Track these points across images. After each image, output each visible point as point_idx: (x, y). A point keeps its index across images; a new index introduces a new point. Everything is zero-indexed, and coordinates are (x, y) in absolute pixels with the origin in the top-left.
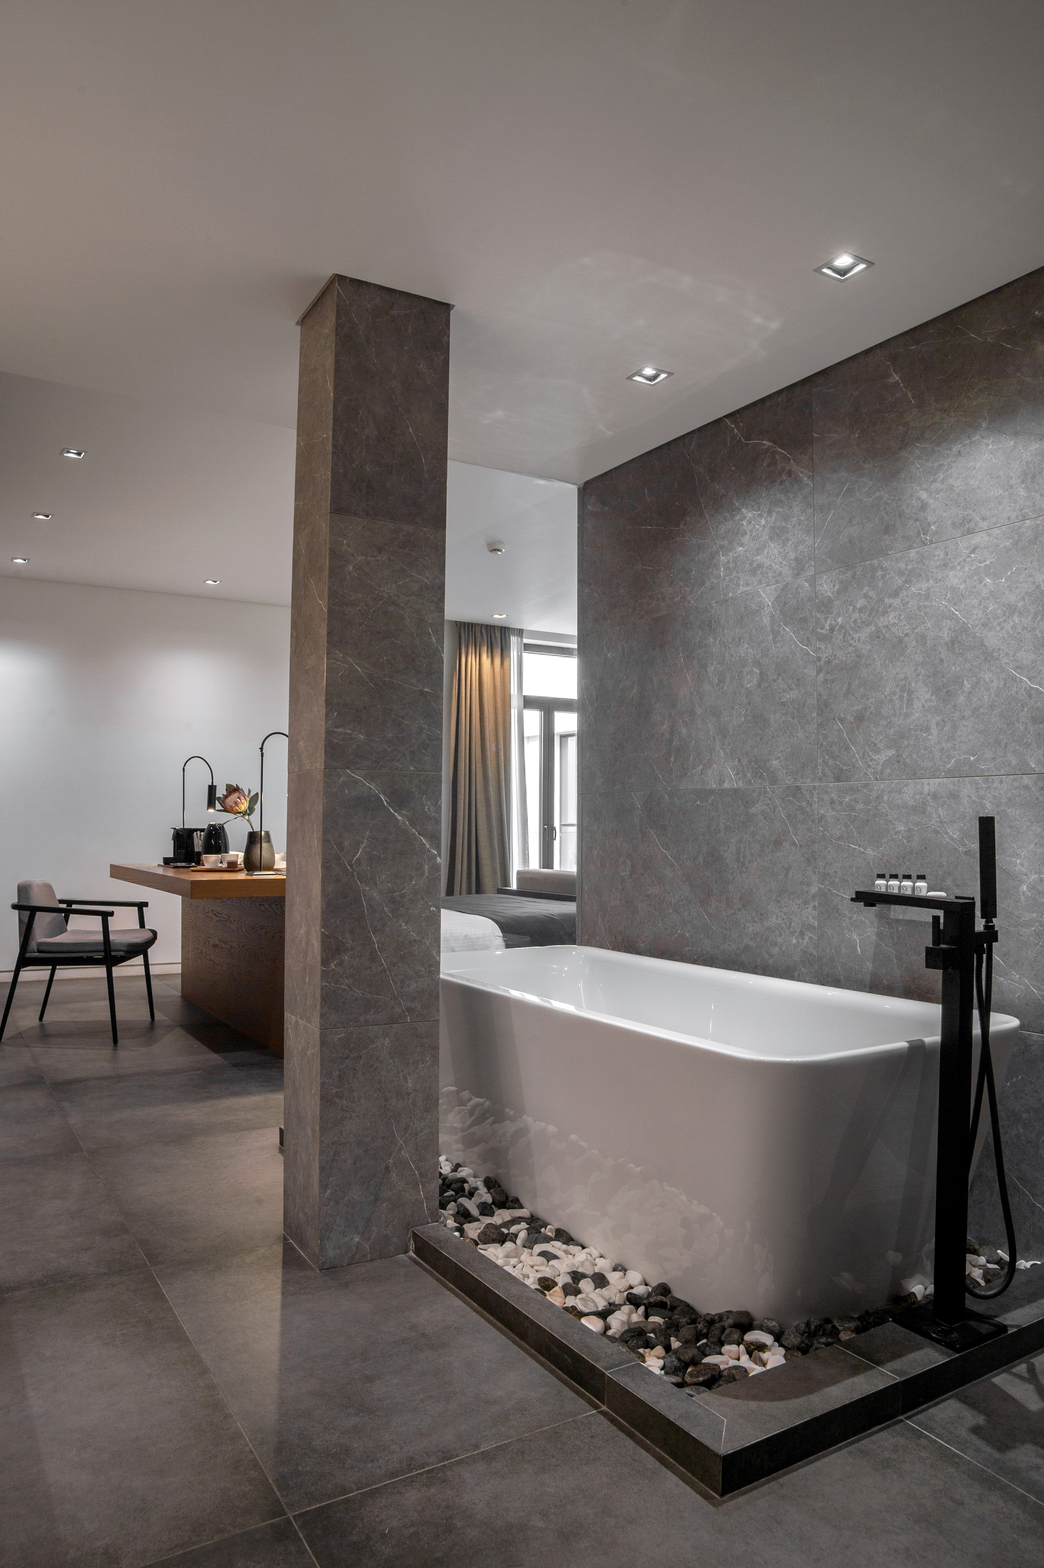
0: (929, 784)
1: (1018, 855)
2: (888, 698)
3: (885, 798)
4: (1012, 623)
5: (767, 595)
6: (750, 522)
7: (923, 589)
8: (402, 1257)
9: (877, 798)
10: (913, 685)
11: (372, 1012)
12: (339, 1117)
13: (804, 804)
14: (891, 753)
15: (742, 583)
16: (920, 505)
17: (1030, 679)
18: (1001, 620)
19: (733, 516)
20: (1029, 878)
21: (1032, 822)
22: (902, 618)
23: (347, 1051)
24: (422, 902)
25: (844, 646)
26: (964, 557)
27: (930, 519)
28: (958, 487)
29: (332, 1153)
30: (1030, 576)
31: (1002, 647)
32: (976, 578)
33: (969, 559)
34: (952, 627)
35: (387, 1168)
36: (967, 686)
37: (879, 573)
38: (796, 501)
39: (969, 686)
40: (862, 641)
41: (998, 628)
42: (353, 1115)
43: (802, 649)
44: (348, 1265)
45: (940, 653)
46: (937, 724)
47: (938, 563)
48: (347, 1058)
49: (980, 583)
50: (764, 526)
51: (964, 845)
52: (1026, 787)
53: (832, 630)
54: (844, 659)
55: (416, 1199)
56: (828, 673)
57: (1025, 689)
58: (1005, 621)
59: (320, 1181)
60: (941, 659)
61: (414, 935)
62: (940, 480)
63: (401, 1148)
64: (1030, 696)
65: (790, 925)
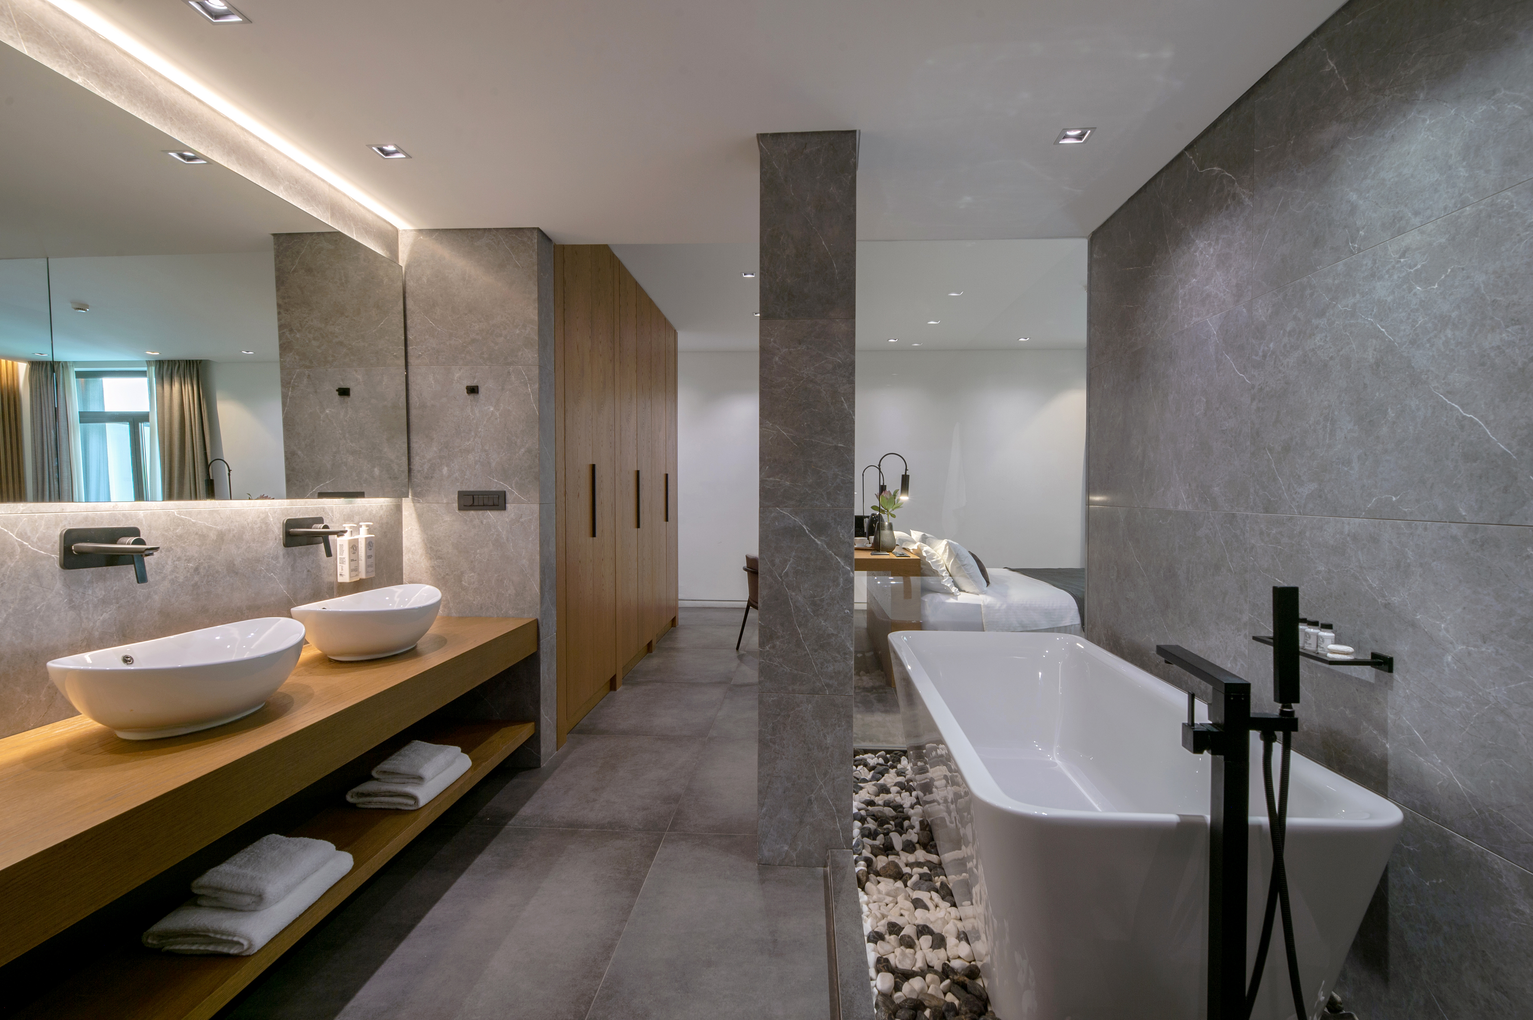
0: (1349, 524)
1: (1442, 618)
2: (1312, 427)
3: (1308, 534)
4: (1444, 339)
5: (1212, 324)
6: (1202, 253)
7: (1350, 306)
8: (821, 870)
9: (1300, 533)
10: (1336, 413)
11: (798, 684)
12: (772, 757)
13: (1238, 532)
14: (1314, 486)
15: (1194, 314)
16: (1350, 208)
17: (1462, 407)
18: (1432, 335)
19: (1189, 248)
20: (1454, 648)
21: (1460, 581)
22: (1328, 339)
23: (778, 710)
24: (838, 606)
25: (1274, 373)
26: (1393, 263)
27: (1359, 223)
28: (1389, 180)
29: (767, 782)
30: (1468, 277)
31: (1432, 369)
32: (1405, 287)
33: (1399, 265)
34: (1378, 347)
35: (810, 800)
36: (1391, 414)
37: (1308, 292)
38: (1238, 225)
39: (1393, 415)
40: (1290, 366)
41: (1428, 345)
42: (784, 757)
43: (1239, 377)
44: (779, 865)
45: (1364, 377)
46: (1359, 458)
47: (1366, 274)
48: (779, 715)
49: (1410, 293)
50: (1212, 255)
51: (1384, 596)
52: (1454, 538)
53: (1264, 356)
54: (1274, 386)
55: (834, 828)
56: (1260, 401)
57: (1457, 419)
58: (1435, 336)
59: (758, 800)
60: (1365, 384)
61: (831, 630)
62: (1370, 175)
63: (821, 788)
64: (1462, 428)
65: (1226, 648)
